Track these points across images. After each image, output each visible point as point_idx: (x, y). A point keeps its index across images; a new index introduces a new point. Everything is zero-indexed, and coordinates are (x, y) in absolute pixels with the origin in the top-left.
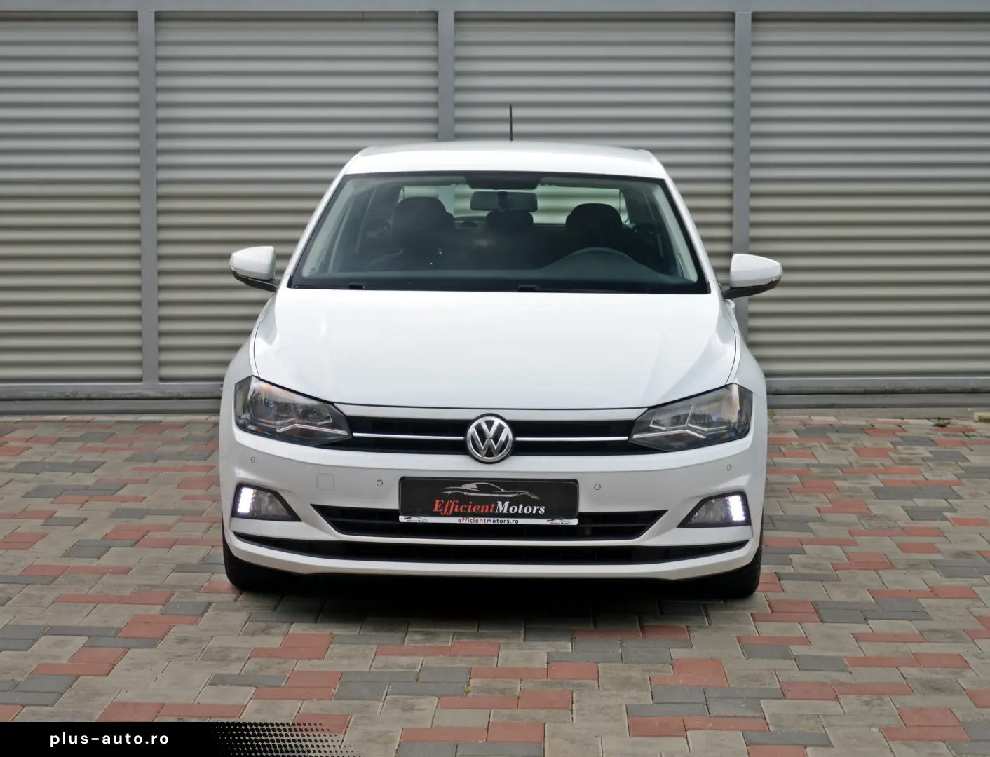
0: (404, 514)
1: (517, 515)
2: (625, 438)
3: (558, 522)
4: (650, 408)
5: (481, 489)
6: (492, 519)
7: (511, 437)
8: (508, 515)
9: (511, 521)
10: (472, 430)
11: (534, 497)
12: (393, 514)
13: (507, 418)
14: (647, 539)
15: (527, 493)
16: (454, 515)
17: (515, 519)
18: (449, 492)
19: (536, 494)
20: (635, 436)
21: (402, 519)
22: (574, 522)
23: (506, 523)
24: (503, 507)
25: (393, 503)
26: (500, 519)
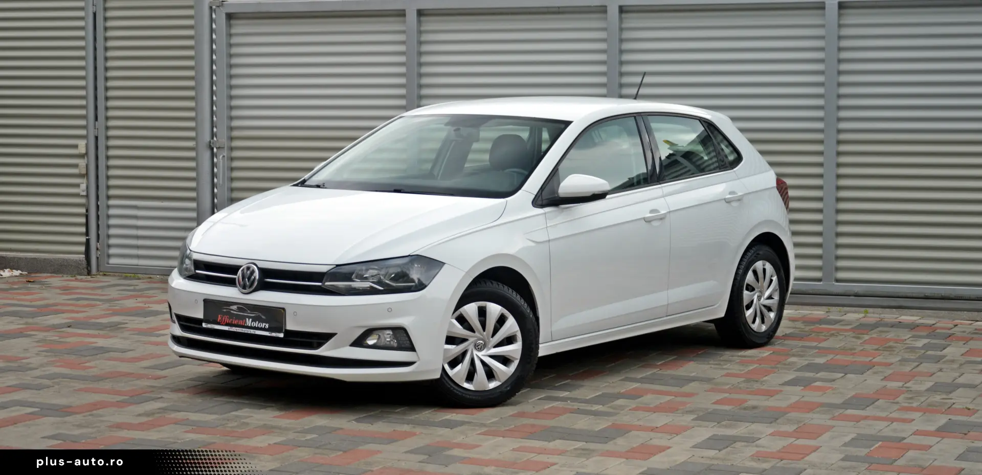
0: (205, 322)
1: (255, 328)
2: (320, 284)
3: (274, 334)
4: (337, 266)
5: (240, 309)
6: (244, 329)
7: (257, 277)
8: (251, 328)
9: (252, 331)
10: (240, 272)
11: (263, 317)
12: (199, 321)
13: (259, 266)
14: (323, 351)
15: (260, 314)
16: (227, 325)
17: (254, 331)
18: (225, 310)
19: (264, 316)
20: (327, 283)
21: (204, 325)
22: (281, 335)
23: (250, 332)
24: (249, 322)
25: (200, 315)
26: (247, 330)
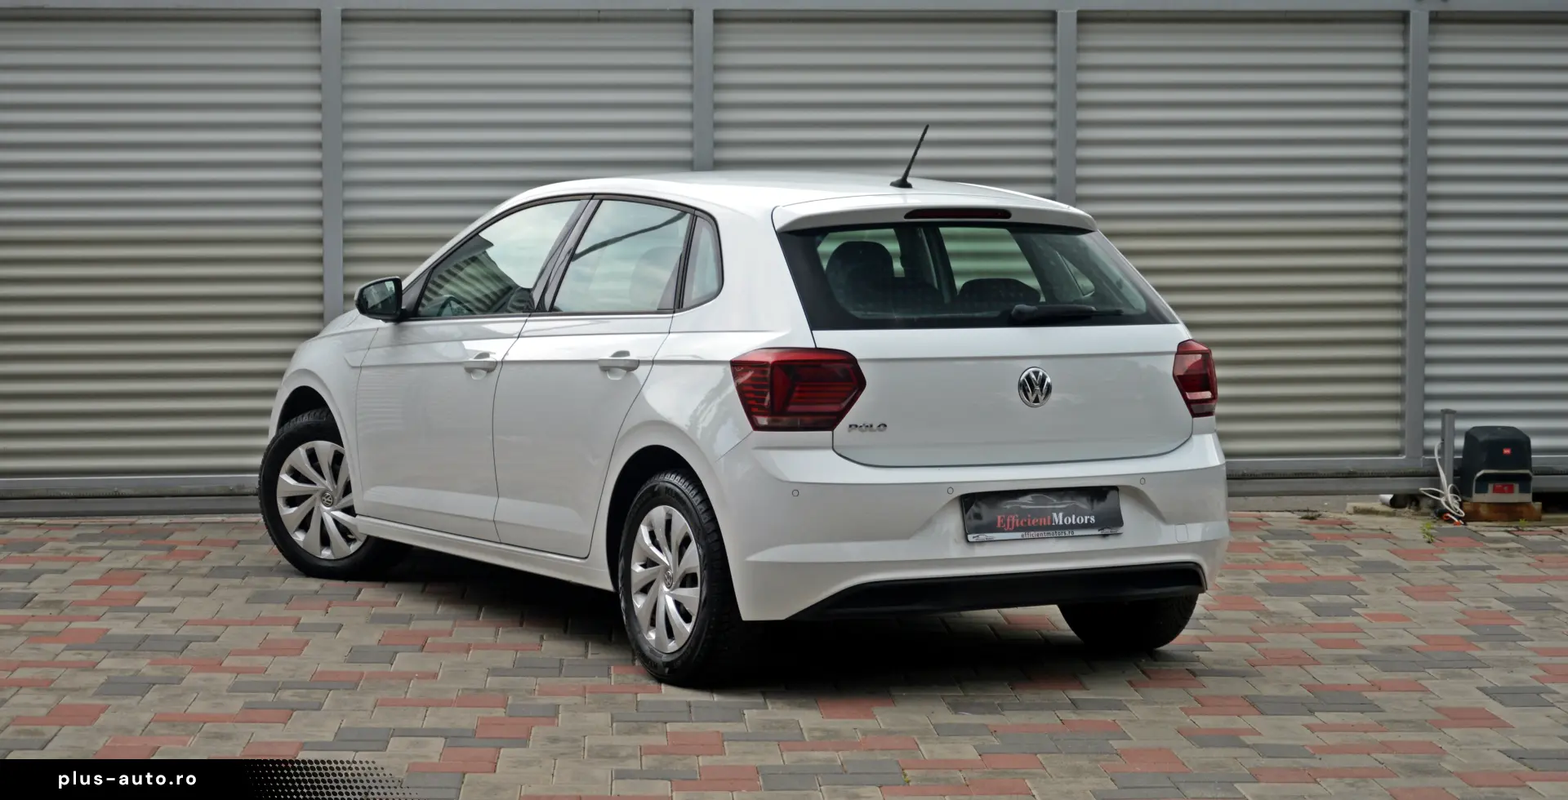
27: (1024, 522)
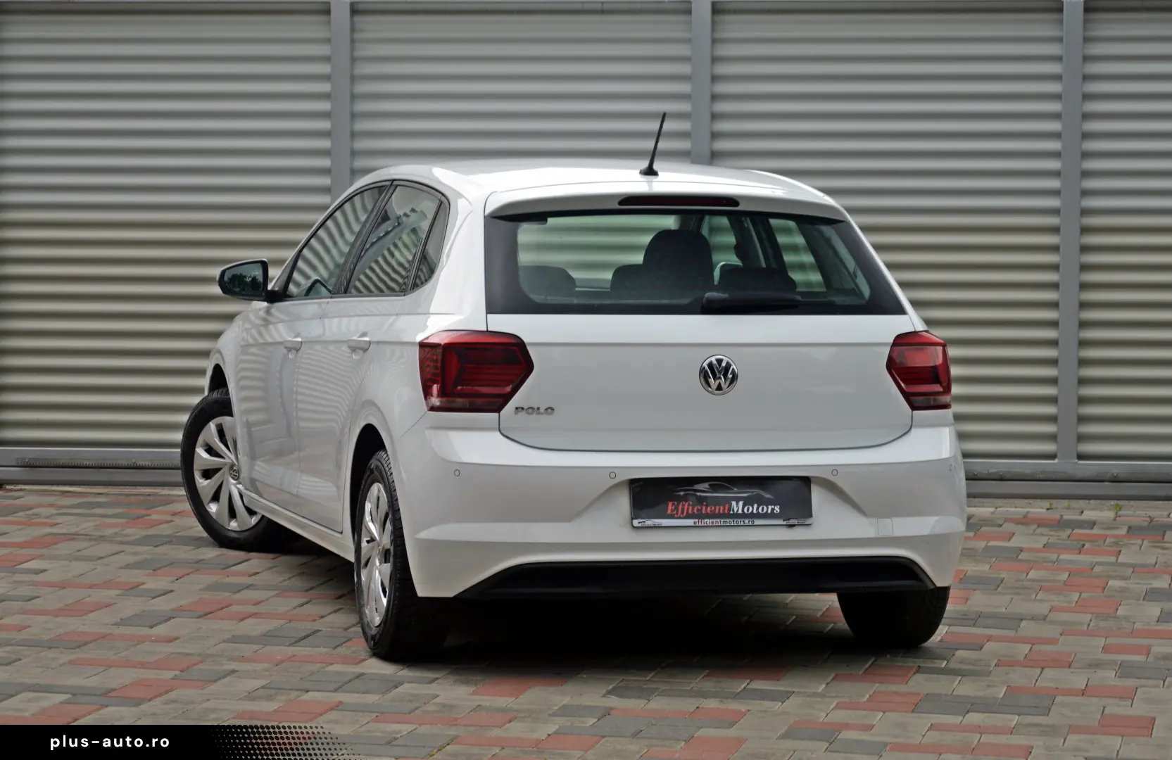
27: (698, 510)
